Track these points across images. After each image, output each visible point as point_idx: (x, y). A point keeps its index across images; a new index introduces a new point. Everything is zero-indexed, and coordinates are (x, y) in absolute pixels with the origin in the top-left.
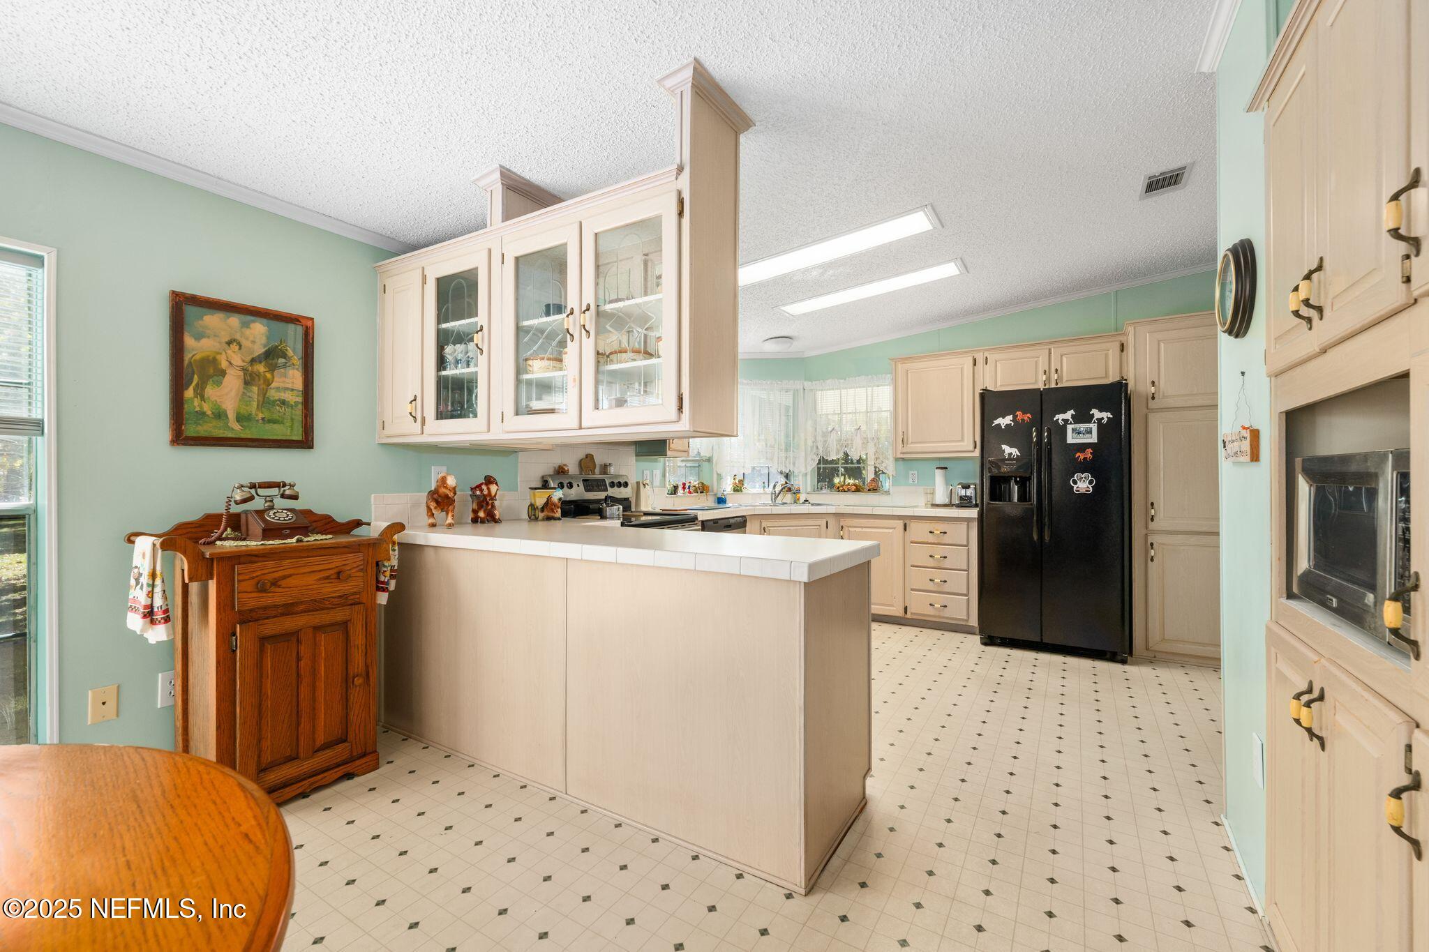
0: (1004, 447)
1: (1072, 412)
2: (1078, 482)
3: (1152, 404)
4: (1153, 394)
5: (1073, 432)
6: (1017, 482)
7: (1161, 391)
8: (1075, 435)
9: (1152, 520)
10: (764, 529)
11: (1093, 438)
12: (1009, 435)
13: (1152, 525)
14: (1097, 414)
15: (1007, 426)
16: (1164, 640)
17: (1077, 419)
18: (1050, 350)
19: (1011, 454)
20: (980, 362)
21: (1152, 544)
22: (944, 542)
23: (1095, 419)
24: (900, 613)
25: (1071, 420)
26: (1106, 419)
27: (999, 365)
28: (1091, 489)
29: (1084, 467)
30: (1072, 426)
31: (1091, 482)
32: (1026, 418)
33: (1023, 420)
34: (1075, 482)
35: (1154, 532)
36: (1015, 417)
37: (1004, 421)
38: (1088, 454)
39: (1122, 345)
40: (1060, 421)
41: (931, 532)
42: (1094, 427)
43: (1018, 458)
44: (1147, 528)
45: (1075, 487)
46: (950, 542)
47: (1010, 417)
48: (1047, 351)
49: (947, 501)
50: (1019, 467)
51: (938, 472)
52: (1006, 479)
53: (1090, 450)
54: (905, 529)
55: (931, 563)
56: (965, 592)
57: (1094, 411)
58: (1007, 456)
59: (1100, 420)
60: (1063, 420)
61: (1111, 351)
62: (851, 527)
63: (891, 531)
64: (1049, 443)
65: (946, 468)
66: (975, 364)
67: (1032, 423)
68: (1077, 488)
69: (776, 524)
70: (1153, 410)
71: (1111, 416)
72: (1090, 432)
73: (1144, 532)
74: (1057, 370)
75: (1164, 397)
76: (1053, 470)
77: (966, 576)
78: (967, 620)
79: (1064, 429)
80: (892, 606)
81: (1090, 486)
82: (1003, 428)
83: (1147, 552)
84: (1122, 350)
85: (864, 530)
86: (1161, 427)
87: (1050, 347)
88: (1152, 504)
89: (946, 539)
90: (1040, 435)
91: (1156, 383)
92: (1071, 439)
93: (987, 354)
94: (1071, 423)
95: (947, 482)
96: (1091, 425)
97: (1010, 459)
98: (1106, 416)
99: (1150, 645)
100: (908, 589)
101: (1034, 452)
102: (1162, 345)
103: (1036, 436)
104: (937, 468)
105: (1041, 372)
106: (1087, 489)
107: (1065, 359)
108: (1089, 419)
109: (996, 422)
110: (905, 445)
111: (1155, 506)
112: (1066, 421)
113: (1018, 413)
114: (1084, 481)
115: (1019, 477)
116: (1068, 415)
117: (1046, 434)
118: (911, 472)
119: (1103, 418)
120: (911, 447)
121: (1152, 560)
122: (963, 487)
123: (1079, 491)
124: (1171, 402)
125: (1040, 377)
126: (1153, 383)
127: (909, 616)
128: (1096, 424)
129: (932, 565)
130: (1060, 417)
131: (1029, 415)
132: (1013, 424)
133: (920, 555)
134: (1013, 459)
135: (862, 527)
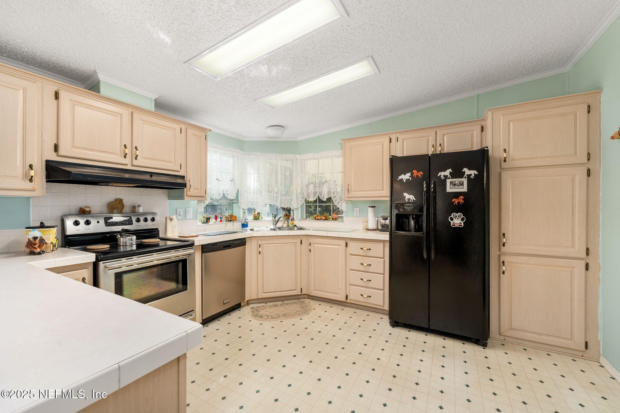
0: (405, 194)
1: (450, 170)
2: (454, 219)
3: (504, 165)
4: (505, 158)
5: (450, 185)
6: (413, 219)
7: (510, 156)
8: (452, 186)
9: (504, 245)
10: (260, 245)
11: (464, 189)
12: (409, 186)
13: (503, 249)
14: (467, 171)
15: (407, 180)
16: (511, 329)
17: (453, 175)
18: (436, 131)
19: (410, 199)
20: (393, 140)
21: (503, 262)
22: (369, 255)
23: (465, 175)
24: (343, 299)
25: (449, 176)
26: (473, 175)
27: (405, 142)
28: (463, 224)
29: (458, 209)
30: (450, 180)
31: (462, 220)
32: (419, 175)
33: (417, 176)
34: (452, 219)
35: (505, 254)
36: (412, 174)
37: (405, 177)
38: (461, 199)
39: (482, 127)
40: (442, 177)
41: (361, 249)
42: (465, 181)
43: (414, 202)
44: (500, 250)
45: (452, 222)
46: (373, 256)
47: (409, 174)
48: (434, 133)
49: (375, 227)
50: (415, 208)
51: (370, 209)
52: (407, 216)
53: (462, 197)
54: (347, 246)
55: (362, 268)
56: (382, 288)
57: (465, 170)
58: (407, 200)
59: (469, 176)
60: (444, 176)
61: (475, 132)
62: (315, 244)
63: (338, 247)
64: (435, 192)
65: (375, 207)
66: (390, 142)
67: (423, 178)
68: (453, 223)
69: (267, 242)
70: (504, 169)
71: (477, 173)
72: (462, 184)
73: (498, 253)
74: (440, 145)
75: (513, 160)
76: (437, 211)
77: (382, 278)
78: (383, 306)
79: (444, 182)
80: (338, 294)
81: (462, 222)
82: (405, 181)
83: (500, 268)
84: (482, 131)
85: (323, 246)
86: (511, 180)
87: (436, 130)
88: (504, 234)
89: (370, 253)
90: (428, 187)
91: (507, 151)
92: (449, 189)
93: (398, 135)
94: (449, 178)
95: (376, 215)
96: (463, 179)
97: (409, 203)
98: (473, 173)
99: (502, 331)
100: (348, 284)
101: (425, 198)
102: (511, 124)
103: (426, 187)
104: (369, 207)
105: (430, 146)
106: (461, 224)
107: (445, 138)
108: (461, 175)
109: (400, 177)
110: (349, 193)
111: (506, 236)
112: (446, 177)
113: (414, 171)
114: (458, 218)
115: (415, 215)
116: (447, 172)
117: (432, 186)
118: (355, 209)
119: (471, 175)
120: (353, 194)
121: (504, 273)
122: (383, 219)
123: (454, 225)
124: (517, 164)
125: (430, 149)
126: (505, 150)
127: (348, 301)
128: (466, 179)
129: (362, 270)
130: (442, 174)
131: (421, 173)
132: (411, 179)
133: (354, 262)
134: (411, 203)
135: (322, 244)
